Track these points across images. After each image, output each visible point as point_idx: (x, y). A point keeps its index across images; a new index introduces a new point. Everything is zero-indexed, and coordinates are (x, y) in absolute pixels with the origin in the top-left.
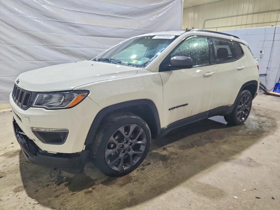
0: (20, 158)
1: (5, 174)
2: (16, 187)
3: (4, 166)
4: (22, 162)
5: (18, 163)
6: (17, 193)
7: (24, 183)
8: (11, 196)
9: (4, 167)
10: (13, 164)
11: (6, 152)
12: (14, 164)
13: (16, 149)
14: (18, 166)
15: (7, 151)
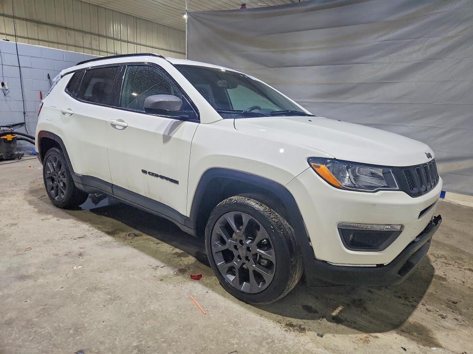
0: (410, 314)
1: (447, 303)
2: (442, 282)
3: (443, 317)
4: (414, 303)
5: (420, 306)
6: (444, 277)
7: (431, 279)
8: (452, 279)
9: (444, 315)
10: (429, 311)
11: (425, 348)
12: (427, 309)
13: (403, 338)
14: (423, 301)
15: (422, 347)
